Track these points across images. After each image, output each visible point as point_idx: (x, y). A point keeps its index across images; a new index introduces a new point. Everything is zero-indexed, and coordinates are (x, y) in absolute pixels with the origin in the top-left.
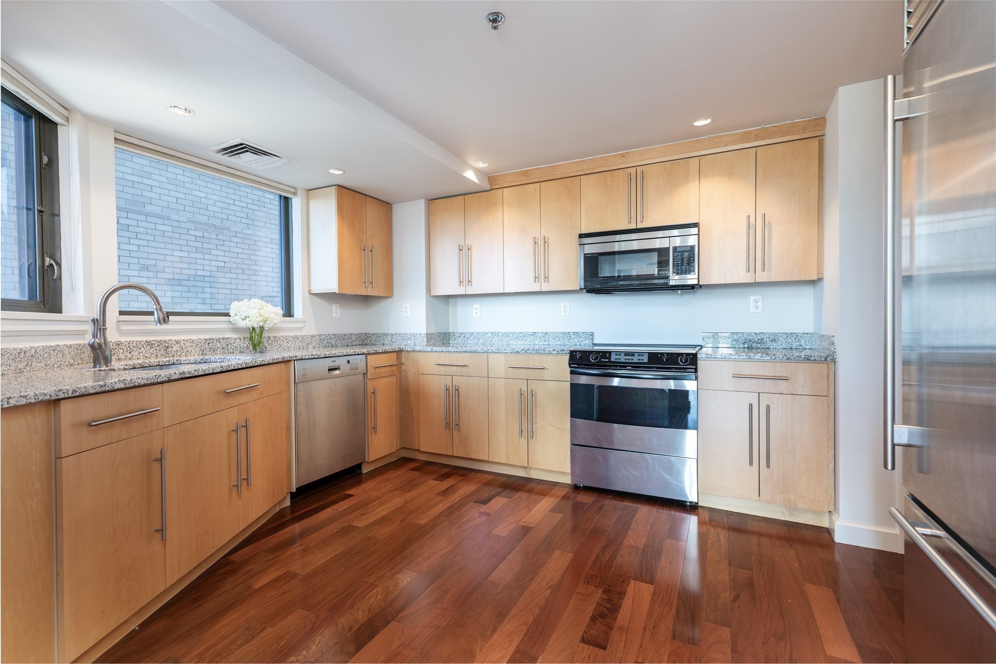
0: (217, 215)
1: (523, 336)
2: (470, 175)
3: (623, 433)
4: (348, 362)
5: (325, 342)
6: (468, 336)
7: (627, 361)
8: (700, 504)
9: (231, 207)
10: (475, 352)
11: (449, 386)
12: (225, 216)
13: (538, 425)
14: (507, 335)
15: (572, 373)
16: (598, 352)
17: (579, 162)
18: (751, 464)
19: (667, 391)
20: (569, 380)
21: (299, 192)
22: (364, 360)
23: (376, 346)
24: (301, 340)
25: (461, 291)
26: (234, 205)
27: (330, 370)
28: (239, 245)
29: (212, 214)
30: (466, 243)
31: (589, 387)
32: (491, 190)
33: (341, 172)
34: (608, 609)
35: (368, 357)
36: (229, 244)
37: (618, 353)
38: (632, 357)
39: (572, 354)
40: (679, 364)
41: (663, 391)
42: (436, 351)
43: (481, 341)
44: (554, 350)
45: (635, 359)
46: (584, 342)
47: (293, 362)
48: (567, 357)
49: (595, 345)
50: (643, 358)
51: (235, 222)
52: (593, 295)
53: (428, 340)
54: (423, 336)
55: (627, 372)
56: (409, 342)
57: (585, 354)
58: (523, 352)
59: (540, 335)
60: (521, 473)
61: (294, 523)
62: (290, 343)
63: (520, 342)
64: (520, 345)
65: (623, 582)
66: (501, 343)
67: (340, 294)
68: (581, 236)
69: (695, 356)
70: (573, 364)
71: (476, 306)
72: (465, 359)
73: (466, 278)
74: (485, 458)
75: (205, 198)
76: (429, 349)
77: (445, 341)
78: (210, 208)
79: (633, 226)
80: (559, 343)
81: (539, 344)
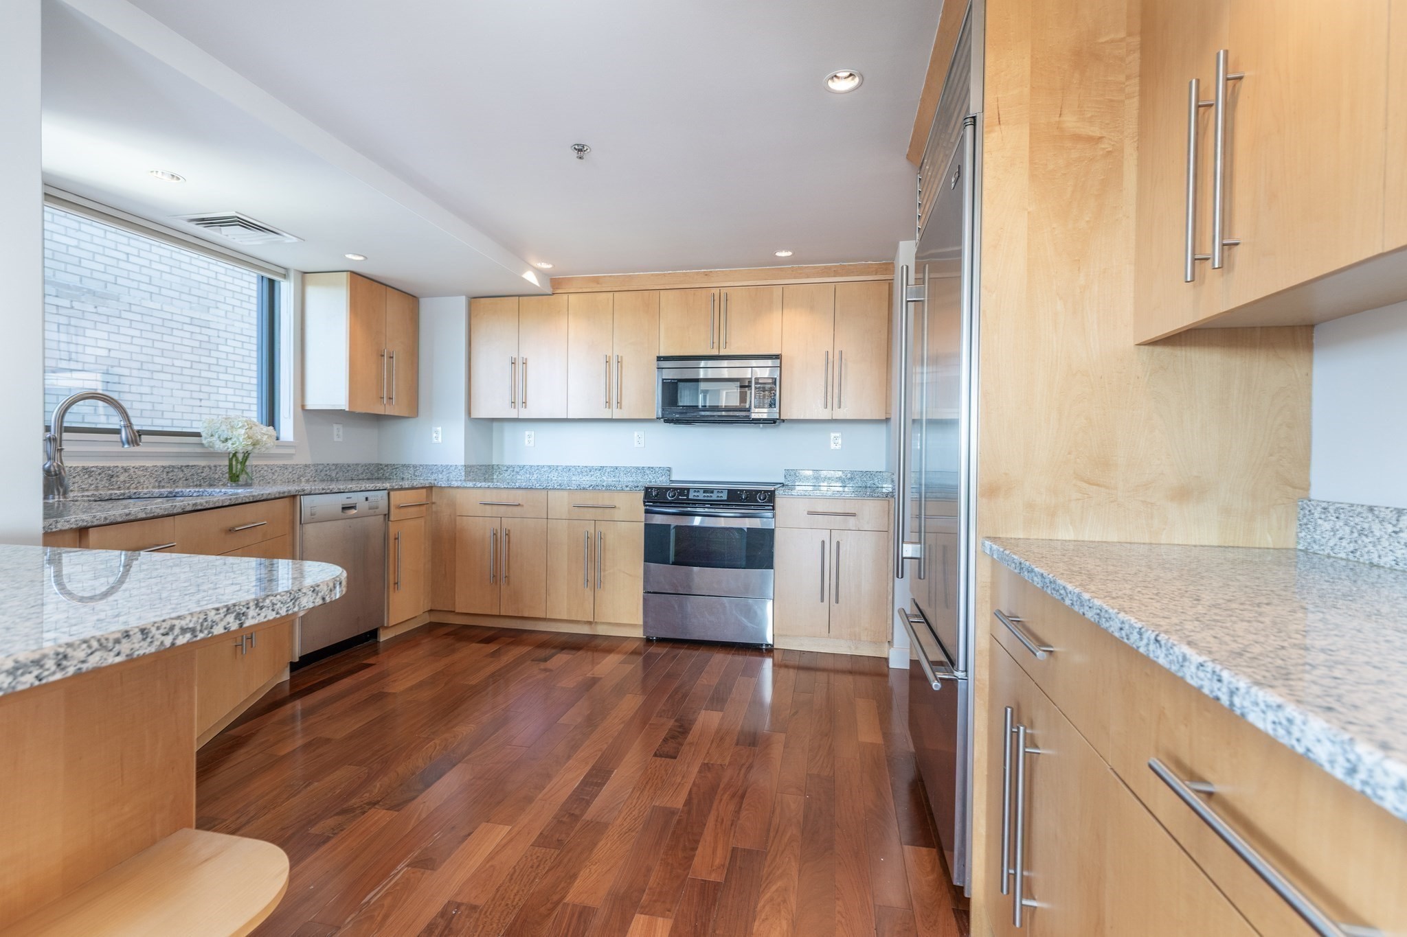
0: (96, 275)
1: (588, 471)
2: (530, 277)
3: (702, 576)
4: (367, 499)
5: (323, 474)
6: (517, 469)
7: (706, 498)
8: (775, 647)
9: (122, 264)
10: (531, 488)
11: (496, 530)
12: (112, 279)
13: (607, 573)
14: (568, 469)
15: (647, 512)
16: (675, 489)
17: (659, 275)
18: (822, 600)
19: (746, 530)
20: (643, 520)
21: (292, 274)
22: (386, 497)
23: (392, 481)
24: (291, 470)
25: (513, 414)
26: (128, 261)
27: (345, 508)
28: (134, 324)
29: (88, 273)
30: (521, 355)
31: (666, 527)
32: (554, 294)
33: (361, 258)
34: (679, 732)
35: (392, 493)
36: (118, 322)
37: (697, 490)
38: (711, 494)
39: (648, 490)
40: (758, 502)
41: (741, 530)
42: (480, 487)
43: (535, 476)
44: (627, 486)
45: (714, 496)
46: (660, 479)
47: (298, 497)
48: (642, 494)
49: (672, 482)
50: (721, 495)
51: (129, 288)
52: (672, 425)
53: (467, 473)
54: (460, 468)
55: (706, 510)
56: (440, 476)
57: (662, 491)
58: (591, 488)
59: (608, 470)
60: (585, 630)
61: (295, 700)
62: (277, 474)
63: (584, 478)
64: (586, 480)
65: (694, 712)
66: (560, 478)
67: (352, 412)
68: (659, 359)
69: (773, 492)
70: (648, 502)
71: (527, 433)
72: (518, 497)
73: (518, 396)
74: (542, 615)
75: (77, 247)
76: (470, 484)
77: (487, 476)
78: (84, 263)
79: (715, 352)
80: (631, 479)
81: (608, 480)
